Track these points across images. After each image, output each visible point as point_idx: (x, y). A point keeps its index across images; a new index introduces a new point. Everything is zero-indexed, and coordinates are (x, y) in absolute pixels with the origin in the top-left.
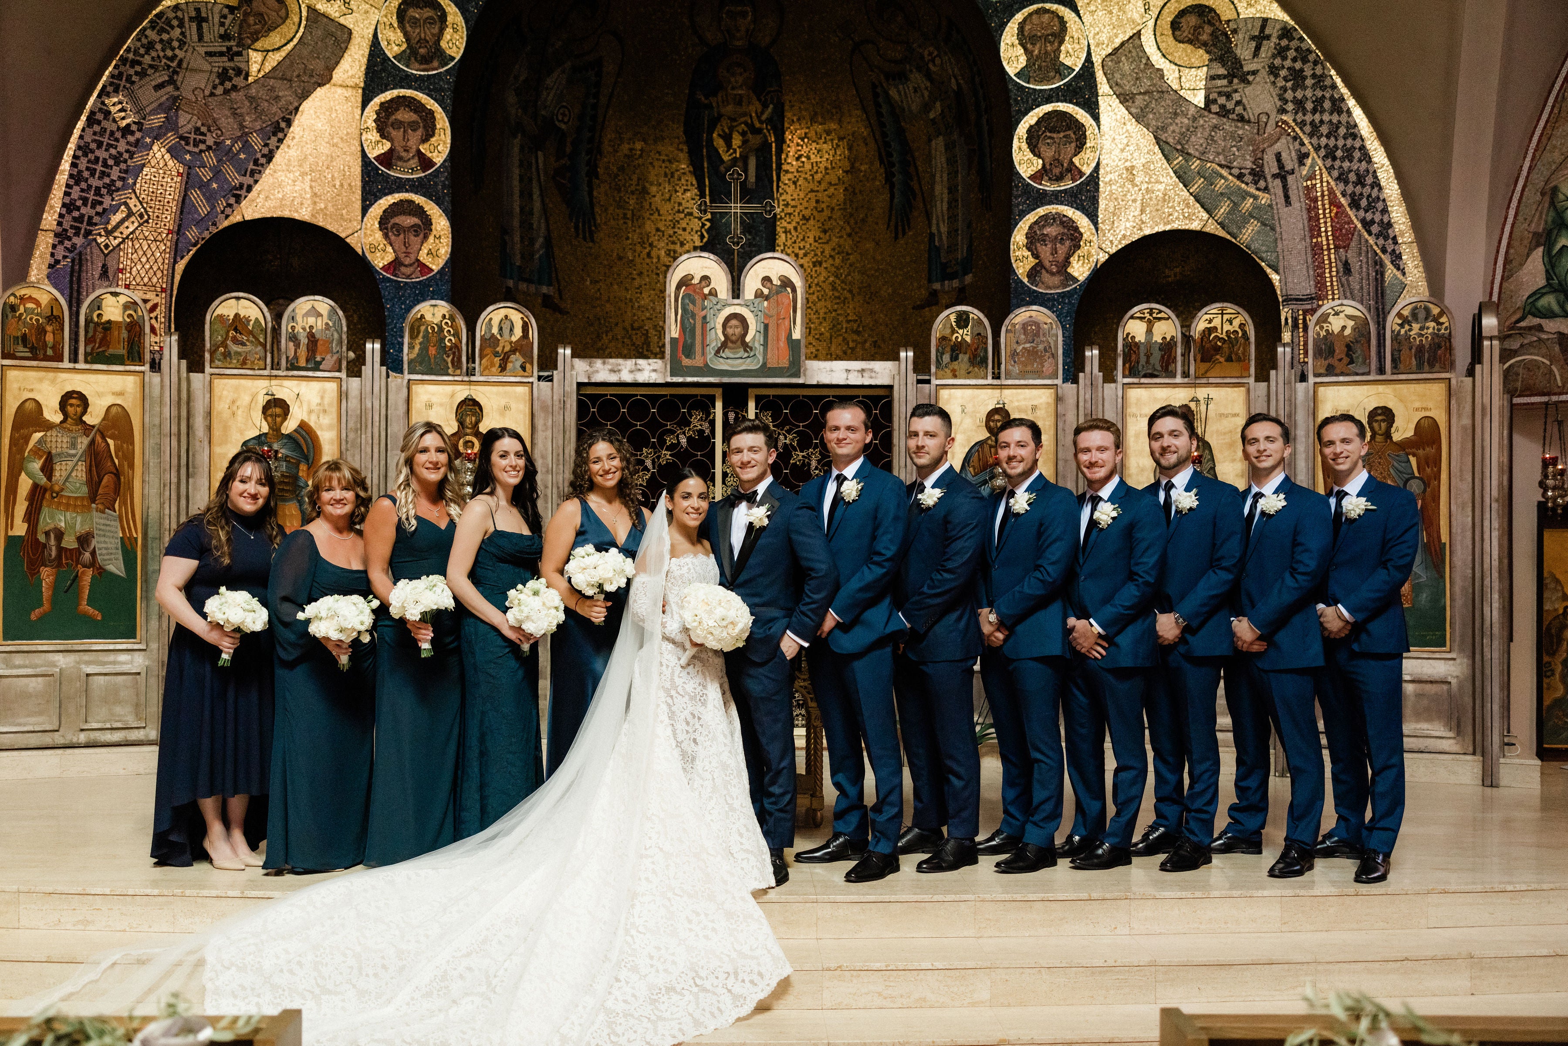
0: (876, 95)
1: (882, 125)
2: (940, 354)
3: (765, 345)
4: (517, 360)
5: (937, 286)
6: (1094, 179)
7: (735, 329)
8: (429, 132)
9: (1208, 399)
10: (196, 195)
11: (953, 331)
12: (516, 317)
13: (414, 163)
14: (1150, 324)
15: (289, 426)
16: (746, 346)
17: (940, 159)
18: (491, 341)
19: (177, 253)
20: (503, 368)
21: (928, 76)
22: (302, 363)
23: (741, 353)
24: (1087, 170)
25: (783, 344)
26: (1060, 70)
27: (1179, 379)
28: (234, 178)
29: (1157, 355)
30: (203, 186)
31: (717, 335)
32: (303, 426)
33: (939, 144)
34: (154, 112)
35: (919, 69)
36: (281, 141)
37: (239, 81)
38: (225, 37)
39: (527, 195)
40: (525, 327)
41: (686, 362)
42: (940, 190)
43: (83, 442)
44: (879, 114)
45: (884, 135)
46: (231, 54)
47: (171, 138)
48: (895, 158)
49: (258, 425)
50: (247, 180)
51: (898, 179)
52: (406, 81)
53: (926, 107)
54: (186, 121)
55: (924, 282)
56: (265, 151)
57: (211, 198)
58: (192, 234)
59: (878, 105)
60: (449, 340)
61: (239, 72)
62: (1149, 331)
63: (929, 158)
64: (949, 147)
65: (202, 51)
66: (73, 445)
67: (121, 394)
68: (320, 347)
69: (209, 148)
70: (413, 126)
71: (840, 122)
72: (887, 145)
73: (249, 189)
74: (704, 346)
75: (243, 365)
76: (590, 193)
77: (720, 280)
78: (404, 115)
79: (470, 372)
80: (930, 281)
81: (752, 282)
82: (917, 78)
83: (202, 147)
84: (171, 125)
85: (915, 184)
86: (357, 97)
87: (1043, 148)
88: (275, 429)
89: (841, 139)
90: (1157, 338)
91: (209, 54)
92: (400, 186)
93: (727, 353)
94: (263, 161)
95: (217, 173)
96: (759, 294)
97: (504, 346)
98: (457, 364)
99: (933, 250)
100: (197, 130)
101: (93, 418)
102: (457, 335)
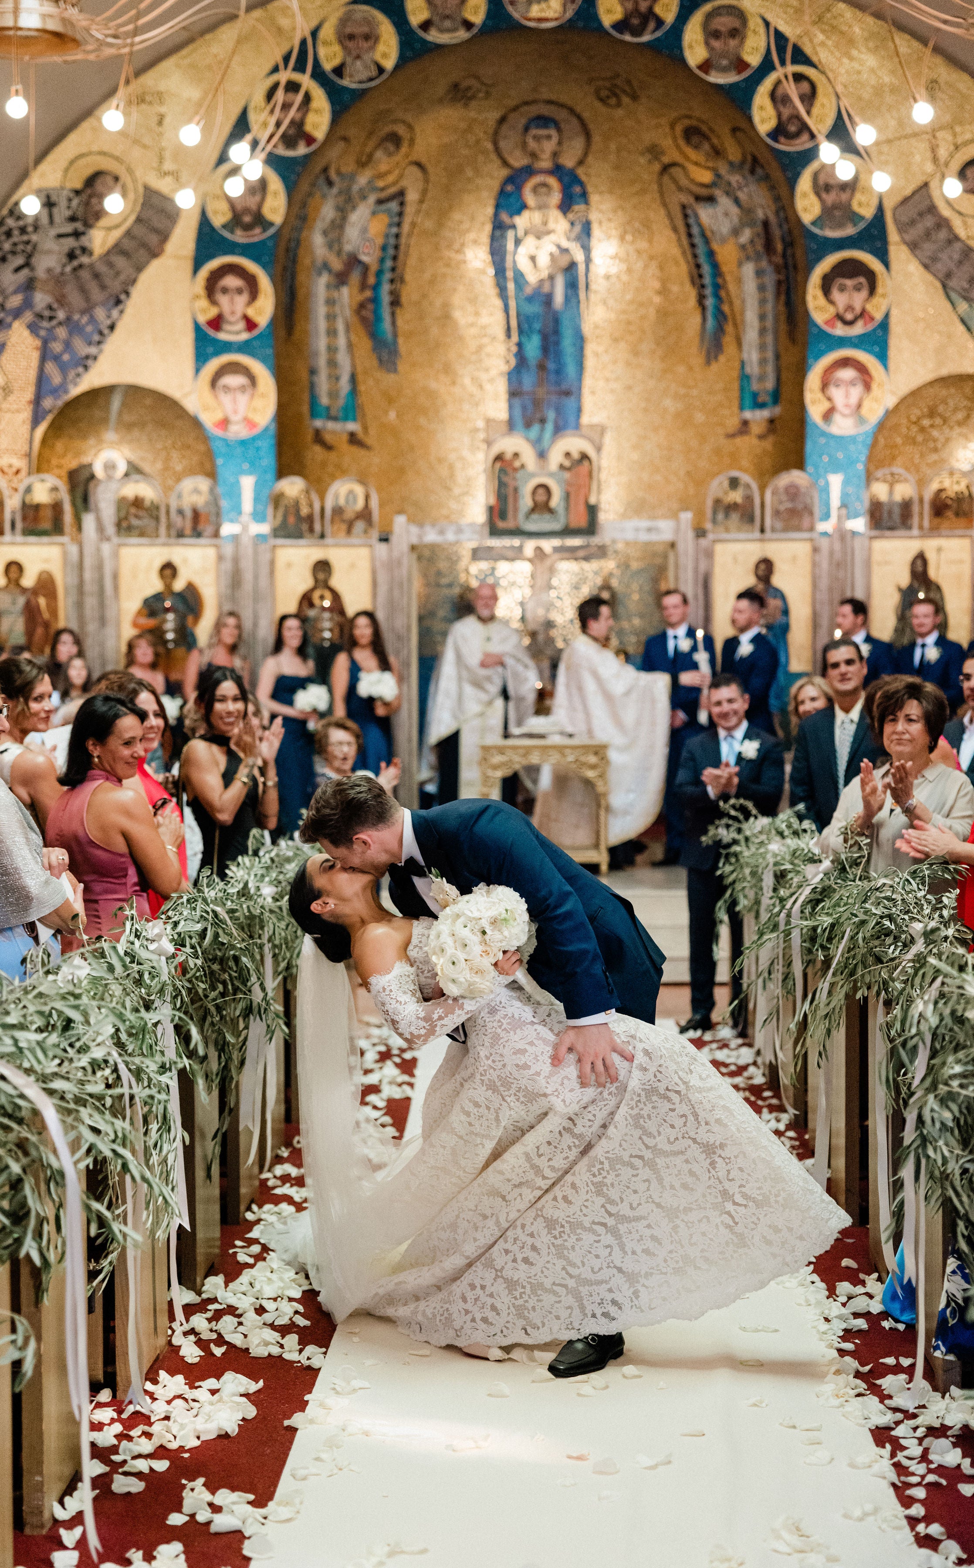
0: (686, 216)
1: (693, 246)
2: (715, 512)
3: (567, 508)
4: (360, 526)
5: (748, 415)
6: (884, 325)
7: (541, 496)
8: (254, 293)
9: (939, 550)
10: (51, 368)
11: (726, 493)
12: (359, 490)
13: (242, 325)
14: (891, 486)
15: (179, 585)
16: (551, 511)
17: (750, 286)
18: (338, 511)
19: (36, 421)
20: (349, 531)
21: (737, 201)
22: (188, 531)
23: (547, 516)
24: (879, 316)
25: (582, 508)
26: (854, 218)
27: (915, 532)
28: (83, 349)
29: (897, 511)
30: (57, 358)
31: (526, 501)
32: (191, 588)
33: (749, 269)
34: (15, 292)
35: (727, 194)
36: (122, 312)
37: (85, 260)
38: (73, 219)
39: (332, 332)
40: (367, 497)
41: (501, 525)
42: (751, 317)
43: (21, 601)
44: (690, 235)
45: (695, 256)
46: (77, 234)
47: (28, 316)
48: (707, 280)
49: (155, 585)
50: (93, 350)
51: (710, 302)
52: (232, 248)
53: (736, 232)
54: (41, 299)
55: (735, 409)
56: (109, 322)
57: (63, 369)
58: (48, 403)
59: (688, 226)
60: (305, 511)
61: (84, 250)
62: (891, 492)
63: (739, 281)
64: (759, 273)
65: (53, 232)
66: (14, 603)
67: (46, 561)
68: (202, 519)
69: (60, 324)
70: (239, 291)
71: (650, 241)
72: (698, 266)
73: (95, 358)
74: (516, 510)
75: (142, 534)
76: (394, 323)
77: (528, 457)
78: (231, 281)
79: (322, 536)
80: (741, 408)
81: (556, 457)
82: (725, 202)
83: (54, 322)
84: (28, 304)
85: (726, 308)
86: (188, 265)
87: (836, 295)
88: (168, 587)
89: (651, 258)
90: (898, 497)
91: (60, 236)
92: (227, 347)
93: (535, 516)
94: (106, 331)
95: (68, 345)
96: (562, 467)
97: (349, 514)
98: (311, 530)
99: (744, 378)
100: (50, 308)
101: (28, 581)
102: (311, 506)
